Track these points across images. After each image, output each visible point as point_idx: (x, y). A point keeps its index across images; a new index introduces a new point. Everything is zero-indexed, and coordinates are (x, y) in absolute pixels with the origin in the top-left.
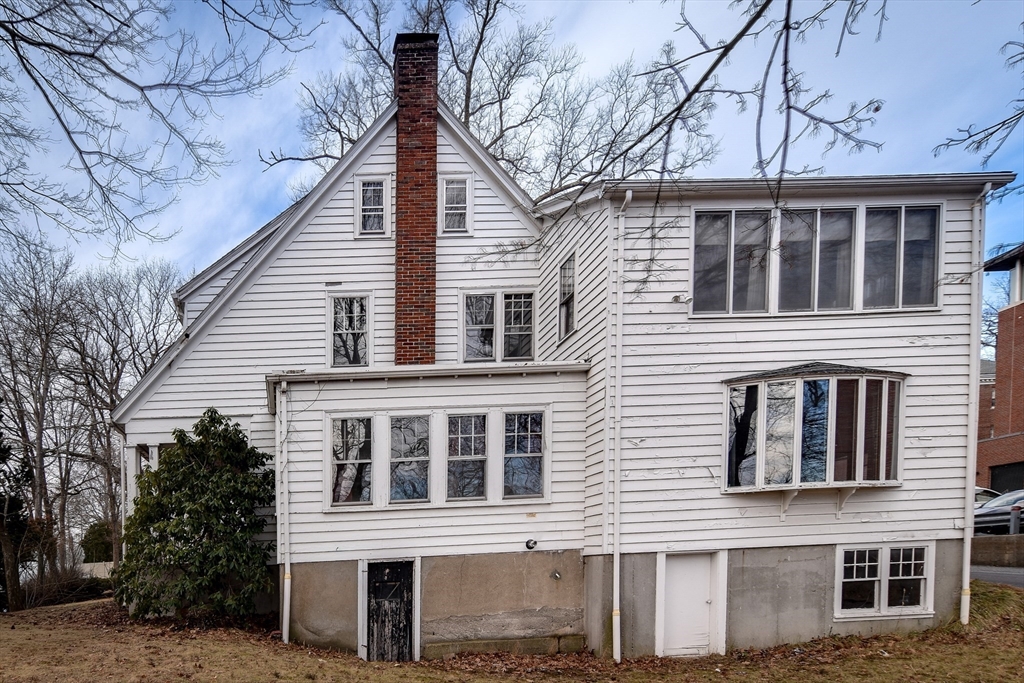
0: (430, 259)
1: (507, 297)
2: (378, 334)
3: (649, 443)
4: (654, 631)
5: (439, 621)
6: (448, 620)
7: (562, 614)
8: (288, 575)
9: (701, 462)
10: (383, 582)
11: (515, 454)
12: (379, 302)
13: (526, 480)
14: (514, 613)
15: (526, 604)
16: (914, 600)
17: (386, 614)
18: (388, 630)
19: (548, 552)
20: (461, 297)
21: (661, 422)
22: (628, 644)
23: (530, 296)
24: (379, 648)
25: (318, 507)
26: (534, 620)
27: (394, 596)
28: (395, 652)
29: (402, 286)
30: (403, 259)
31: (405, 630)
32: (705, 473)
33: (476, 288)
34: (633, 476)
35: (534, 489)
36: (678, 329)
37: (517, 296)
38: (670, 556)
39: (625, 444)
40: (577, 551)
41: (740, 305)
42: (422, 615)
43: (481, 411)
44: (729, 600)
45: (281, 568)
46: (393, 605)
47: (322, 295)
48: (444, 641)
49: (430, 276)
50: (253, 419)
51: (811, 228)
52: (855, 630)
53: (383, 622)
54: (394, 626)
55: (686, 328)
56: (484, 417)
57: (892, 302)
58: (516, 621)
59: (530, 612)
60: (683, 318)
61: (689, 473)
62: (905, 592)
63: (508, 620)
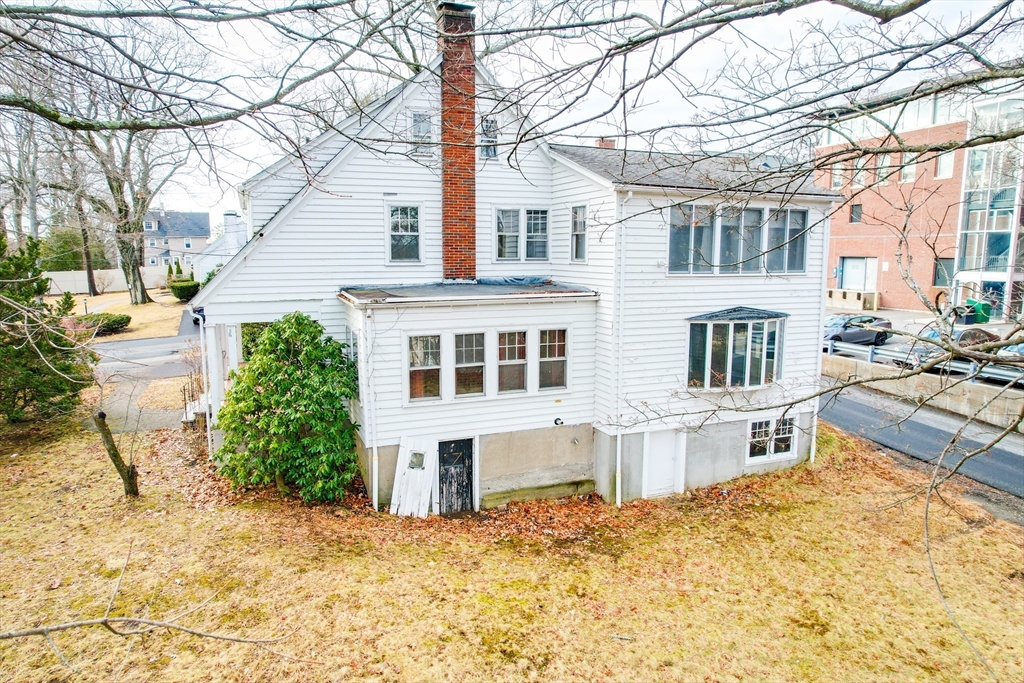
0: (471, 181)
1: (529, 212)
2: (429, 236)
3: (640, 360)
4: (641, 482)
5: (492, 480)
6: (499, 478)
7: (579, 467)
8: (375, 458)
9: (671, 372)
10: (450, 453)
11: (547, 359)
12: (429, 211)
13: (553, 377)
14: (547, 469)
15: (554, 462)
16: (787, 448)
17: (453, 477)
18: (454, 489)
19: (570, 426)
20: (494, 210)
21: (648, 346)
22: (625, 493)
23: (545, 212)
24: (447, 502)
25: (398, 404)
26: (560, 473)
27: (458, 463)
28: (460, 503)
29: (448, 202)
30: (449, 181)
31: (467, 487)
32: (674, 379)
33: (505, 204)
34: (629, 382)
35: (560, 382)
36: (659, 283)
37: (536, 212)
38: (651, 433)
39: (626, 362)
40: (589, 424)
41: (697, 268)
42: (481, 476)
43: (521, 329)
44: (687, 459)
45: (370, 451)
46: (458, 470)
47: (380, 203)
48: (497, 493)
49: (470, 197)
50: (323, 303)
51: (738, 218)
52: (755, 471)
53: (450, 482)
54: (458, 485)
55: (664, 284)
56: (525, 333)
57: (781, 268)
58: (547, 474)
59: (557, 467)
60: (662, 276)
61: (665, 379)
62: (783, 445)
63: (542, 475)
